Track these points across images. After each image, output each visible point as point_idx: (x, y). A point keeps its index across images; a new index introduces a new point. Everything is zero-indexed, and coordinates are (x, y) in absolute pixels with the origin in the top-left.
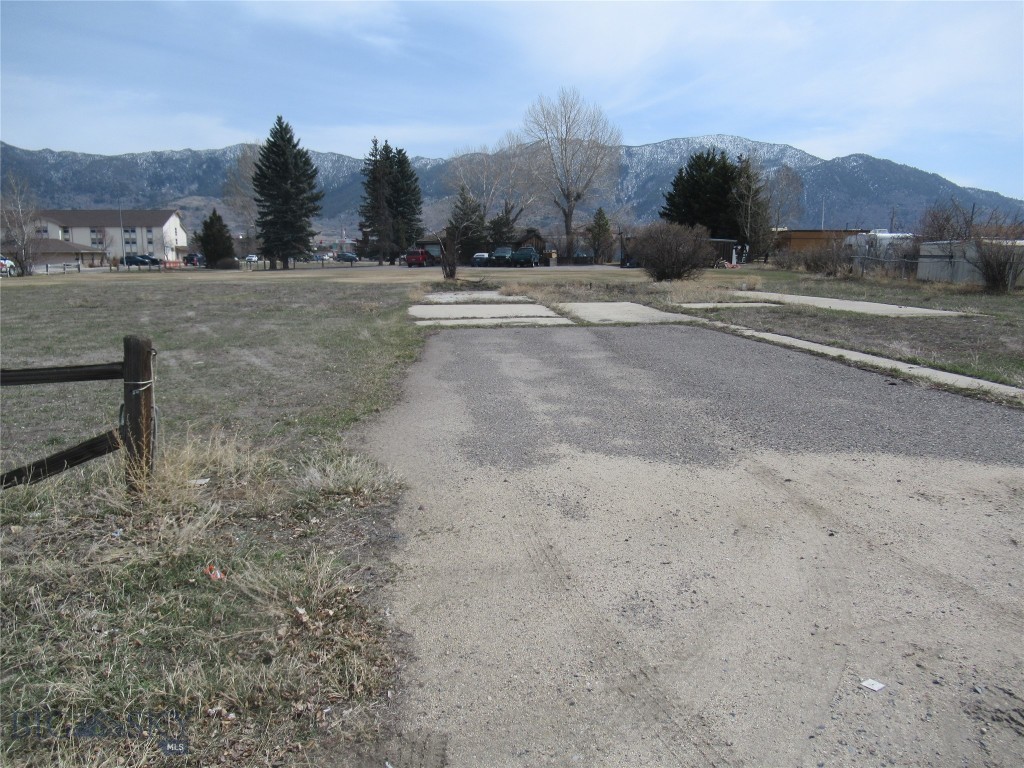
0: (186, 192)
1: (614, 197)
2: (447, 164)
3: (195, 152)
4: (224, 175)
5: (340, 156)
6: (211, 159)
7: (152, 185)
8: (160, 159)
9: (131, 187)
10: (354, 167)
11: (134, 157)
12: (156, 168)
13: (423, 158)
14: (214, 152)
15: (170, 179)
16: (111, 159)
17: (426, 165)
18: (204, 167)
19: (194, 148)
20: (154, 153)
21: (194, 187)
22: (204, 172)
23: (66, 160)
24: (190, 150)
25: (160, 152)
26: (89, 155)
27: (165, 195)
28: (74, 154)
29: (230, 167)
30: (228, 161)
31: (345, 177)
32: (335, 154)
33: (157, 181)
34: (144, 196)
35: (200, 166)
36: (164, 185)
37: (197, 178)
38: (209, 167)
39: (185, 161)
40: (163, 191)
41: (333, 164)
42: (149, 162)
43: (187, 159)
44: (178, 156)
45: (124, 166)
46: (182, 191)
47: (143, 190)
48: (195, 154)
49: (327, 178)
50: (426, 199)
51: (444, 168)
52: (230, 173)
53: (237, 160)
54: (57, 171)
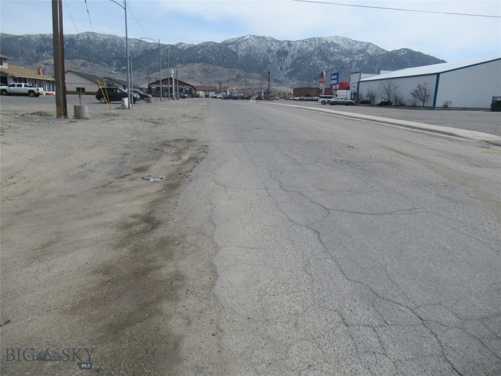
1: (279, 68)
2: (195, 46)
4: (76, 48)
5: (140, 41)
6: (71, 39)
7: (37, 52)
10: (146, 47)
11: (29, 36)
12: (41, 43)
13: (183, 43)
14: (73, 36)
16: (17, 37)
17: (184, 47)
20: (41, 35)
25: (44, 35)
27: (44, 57)
29: (80, 44)
30: (79, 41)
31: (141, 52)
32: (137, 39)
33: (41, 50)
34: (32, 57)
36: (44, 52)
38: (69, 43)
40: (43, 55)
41: (136, 44)
42: (37, 40)
45: (23, 41)
47: (32, 54)
49: (131, 52)
50: (179, 65)
51: (192, 49)
52: (80, 47)
53: (84, 40)
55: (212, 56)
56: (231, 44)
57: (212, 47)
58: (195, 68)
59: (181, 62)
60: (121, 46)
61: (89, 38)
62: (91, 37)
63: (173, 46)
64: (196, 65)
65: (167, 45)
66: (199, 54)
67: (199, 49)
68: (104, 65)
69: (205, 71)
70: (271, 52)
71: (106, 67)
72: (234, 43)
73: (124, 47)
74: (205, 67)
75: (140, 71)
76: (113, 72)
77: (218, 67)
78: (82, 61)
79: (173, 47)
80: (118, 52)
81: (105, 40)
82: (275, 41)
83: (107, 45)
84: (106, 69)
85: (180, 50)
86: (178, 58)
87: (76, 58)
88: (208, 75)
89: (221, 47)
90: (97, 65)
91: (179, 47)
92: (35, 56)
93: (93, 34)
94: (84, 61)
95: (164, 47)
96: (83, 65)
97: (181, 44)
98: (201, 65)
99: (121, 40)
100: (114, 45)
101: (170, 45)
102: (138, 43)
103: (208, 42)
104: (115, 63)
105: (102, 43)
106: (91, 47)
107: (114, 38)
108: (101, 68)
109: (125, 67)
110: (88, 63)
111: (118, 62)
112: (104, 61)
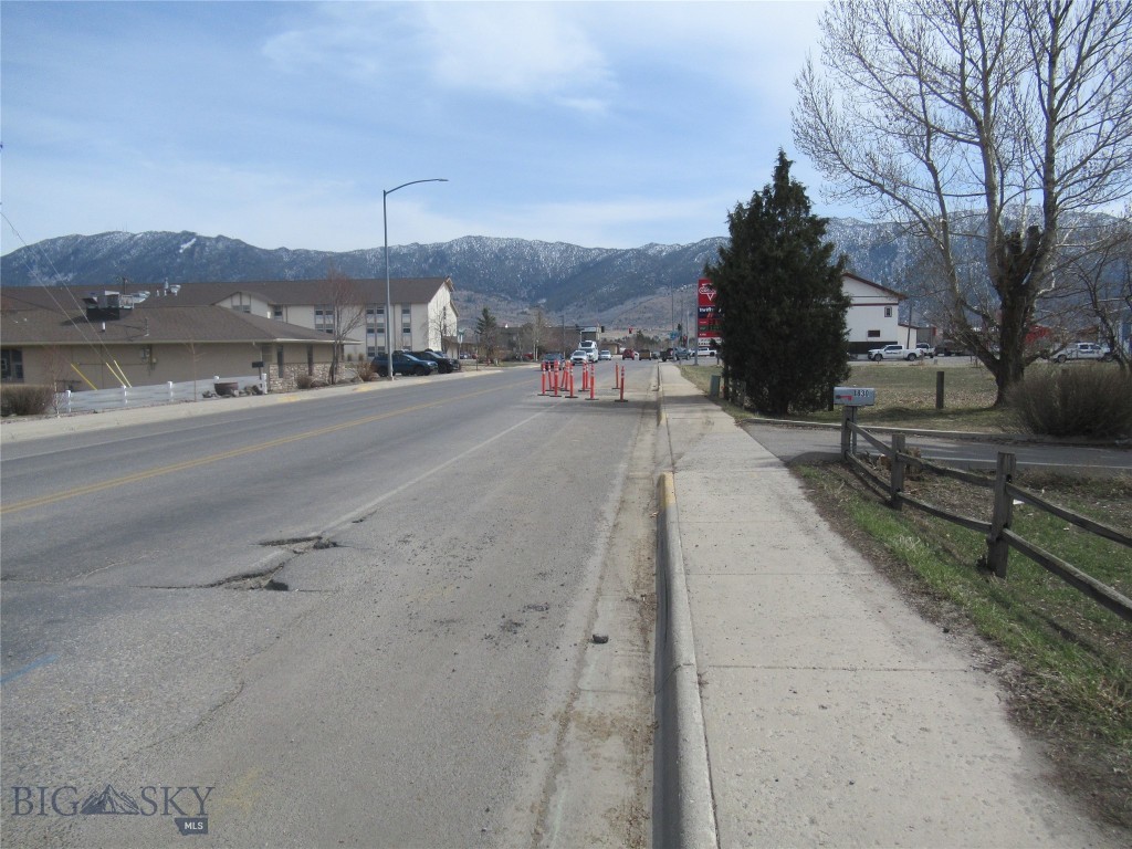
2: (685, 249)
3: (422, 246)
5: (569, 245)
6: (437, 252)
8: (388, 254)
10: (583, 257)
11: (363, 253)
13: (658, 245)
14: (440, 245)
16: (342, 255)
17: (662, 251)
18: (431, 260)
19: (421, 243)
20: (383, 249)
22: (430, 266)
23: (300, 258)
24: (417, 244)
25: (388, 248)
26: (321, 252)
28: (308, 252)
29: (456, 261)
30: (454, 255)
31: (573, 267)
32: (562, 244)
35: (426, 260)
38: (435, 261)
39: (412, 255)
41: (561, 253)
43: (414, 254)
44: (405, 251)
45: (353, 262)
48: (422, 248)
49: (554, 269)
50: (662, 289)
51: (679, 255)
52: (456, 266)
53: (462, 253)
54: (291, 269)
59: (660, 283)
60: (533, 260)
61: (471, 247)
62: (476, 246)
63: (638, 251)
65: (627, 251)
66: (698, 264)
67: (695, 254)
68: (505, 299)
70: (855, 249)
73: (538, 261)
75: (581, 306)
76: (527, 310)
78: (465, 293)
79: (639, 254)
80: (529, 270)
81: (501, 249)
82: (863, 226)
83: (507, 258)
84: (511, 306)
85: (654, 259)
86: (654, 274)
91: (651, 252)
93: (479, 239)
94: (470, 292)
95: (620, 256)
97: (652, 245)
99: (532, 248)
100: (519, 258)
102: (566, 250)
103: (714, 239)
104: (524, 293)
105: (496, 256)
106: (477, 265)
107: (520, 244)
108: (503, 304)
109: (544, 301)
110: (480, 296)
111: (530, 291)
112: (502, 291)
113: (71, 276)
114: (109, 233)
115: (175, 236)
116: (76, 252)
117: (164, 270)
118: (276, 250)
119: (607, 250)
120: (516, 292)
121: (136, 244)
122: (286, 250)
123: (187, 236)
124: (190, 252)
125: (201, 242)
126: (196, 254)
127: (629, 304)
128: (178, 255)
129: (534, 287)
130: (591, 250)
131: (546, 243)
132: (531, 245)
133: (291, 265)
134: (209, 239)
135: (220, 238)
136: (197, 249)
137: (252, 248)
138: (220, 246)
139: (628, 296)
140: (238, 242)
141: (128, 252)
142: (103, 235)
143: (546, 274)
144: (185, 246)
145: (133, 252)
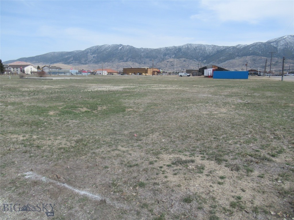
0: (171, 57)
2: (248, 46)
4: (182, 53)
5: (215, 46)
6: (179, 48)
7: (163, 56)
8: (167, 49)
9: (159, 57)
10: (218, 49)
11: (161, 49)
12: (165, 51)
13: (240, 45)
14: (180, 46)
15: (168, 54)
16: (155, 49)
17: (241, 47)
18: (177, 50)
20: (166, 48)
21: (174, 56)
22: (177, 52)
23: (146, 50)
26: (151, 49)
27: (166, 58)
28: (147, 49)
29: (183, 50)
30: (183, 49)
31: (215, 52)
32: (213, 45)
33: (165, 55)
34: (161, 59)
37: (175, 54)
39: (172, 49)
41: (212, 48)
45: (158, 51)
46: (170, 57)
47: (161, 57)
48: (175, 47)
49: (210, 52)
50: (237, 58)
51: (246, 48)
52: (183, 52)
53: (186, 48)
54: (143, 53)
55: (259, 51)
56: (273, 42)
57: (260, 46)
58: (247, 59)
59: (238, 56)
60: (204, 50)
61: (188, 47)
62: (189, 46)
63: (234, 47)
64: (248, 57)
66: (251, 50)
67: (251, 47)
68: (195, 60)
69: (254, 60)
71: (195, 61)
72: (275, 41)
73: (206, 50)
74: (254, 58)
75: (214, 63)
77: (263, 57)
78: (184, 59)
79: (234, 48)
80: (202, 52)
81: (196, 47)
83: (197, 49)
84: (195, 62)
85: (238, 49)
86: (237, 53)
87: (181, 58)
88: (256, 62)
89: (266, 45)
90: (191, 61)
91: (238, 47)
92: (162, 58)
93: (190, 44)
95: (228, 48)
96: (184, 61)
97: (239, 45)
98: (251, 57)
100: (200, 49)
101: (232, 46)
103: (257, 43)
104: (200, 59)
105: (194, 49)
106: (189, 51)
107: (201, 45)
108: (193, 62)
109: (205, 61)
110: (187, 60)
111: (202, 58)
112: (195, 58)
113: (96, 55)
114: (104, 45)
115: (118, 45)
116: (97, 49)
117: (115, 54)
118: (140, 48)
119: (225, 47)
120: (198, 59)
121: (110, 47)
122: (143, 48)
123: (121, 45)
124: (121, 49)
125: (123, 47)
126: (122, 50)
127: (226, 62)
128: (118, 50)
129: (203, 57)
130: (221, 47)
131: (208, 45)
132: (204, 46)
133: (143, 52)
134: (125, 46)
135: (128, 46)
136: (122, 48)
137: (135, 48)
138: (128, 48)
139: (227, 60)
140: (132, 46)
141: (108, 50)
142: (103, 45)
143: (207, 54)
144: (120, 48)
145: (109, 49)
